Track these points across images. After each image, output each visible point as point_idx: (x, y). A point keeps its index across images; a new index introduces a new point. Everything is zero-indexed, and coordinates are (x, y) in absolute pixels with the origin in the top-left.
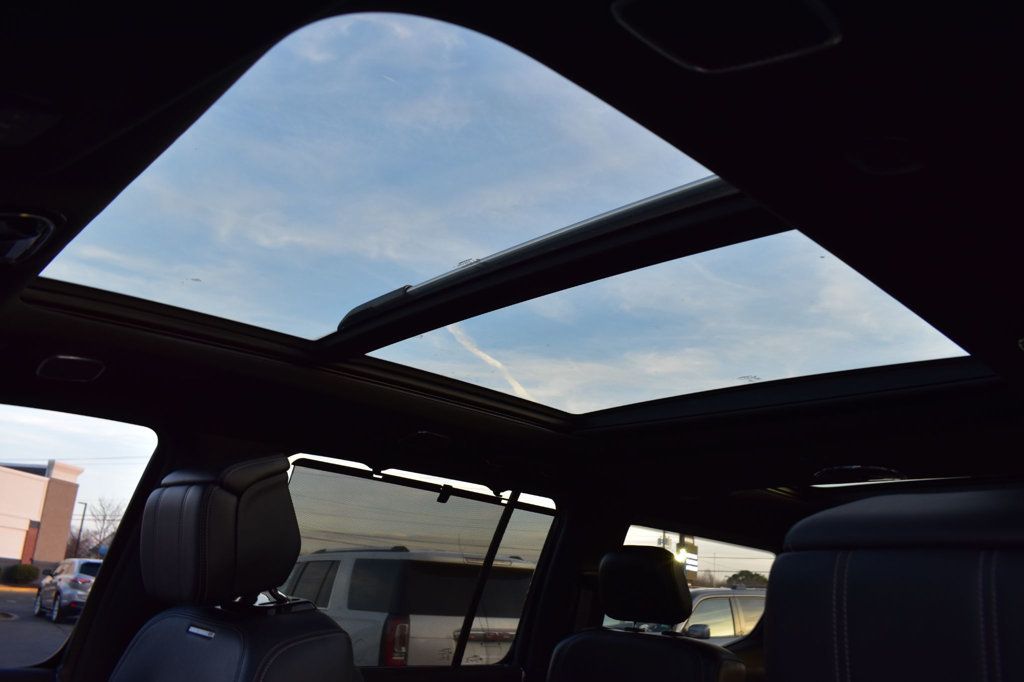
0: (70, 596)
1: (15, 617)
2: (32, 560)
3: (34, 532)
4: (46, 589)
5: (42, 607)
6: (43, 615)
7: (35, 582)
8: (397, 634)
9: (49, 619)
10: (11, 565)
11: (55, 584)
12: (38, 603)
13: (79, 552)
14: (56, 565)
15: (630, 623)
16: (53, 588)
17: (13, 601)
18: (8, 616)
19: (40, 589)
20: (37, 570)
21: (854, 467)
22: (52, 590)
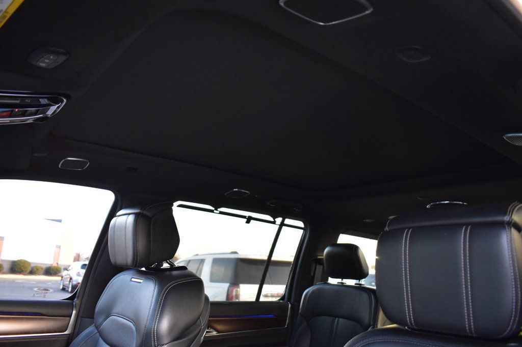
0: (77, 280)
1: (51, 290)
2: (57, 264)
3: (58, 250)
4: (65, 277)
5: (63, 286)
6: (64, 289)
7: (60, 274)
8: (234, 293)
9: (68, 291)
10: (48, 266)
11: (69, 275)
12: (62, 284)
13: (80, 259)
14: (69, 266)
15: (339, 280)
16: (68, 276)
17: (49, 283)
18: (47, 290)
19: (62, 277)
20: (61, 269)
21: (446, 202)
22: (67, 278)
